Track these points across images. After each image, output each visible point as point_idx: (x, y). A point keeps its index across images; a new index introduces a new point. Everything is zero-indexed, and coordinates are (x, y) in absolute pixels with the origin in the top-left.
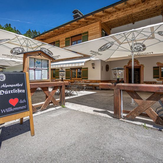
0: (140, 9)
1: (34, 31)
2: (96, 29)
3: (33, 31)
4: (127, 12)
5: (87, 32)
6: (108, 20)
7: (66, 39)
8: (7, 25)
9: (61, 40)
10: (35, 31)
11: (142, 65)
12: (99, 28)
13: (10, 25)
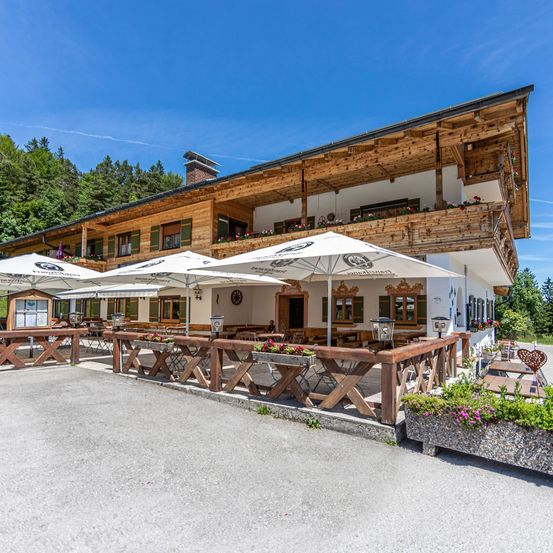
0: (272, 186)
1: (121, 164)
2: (205, 215)
3: (117, 164)
4: (254, 188)
5: (191, 220)
6: (226, 199)
7: (152, 228)
8: (34, 142)
9: (143, 229)
10: (126, 162)
11: (305, 292)
12: (209, 214)
13: (44, 141)
